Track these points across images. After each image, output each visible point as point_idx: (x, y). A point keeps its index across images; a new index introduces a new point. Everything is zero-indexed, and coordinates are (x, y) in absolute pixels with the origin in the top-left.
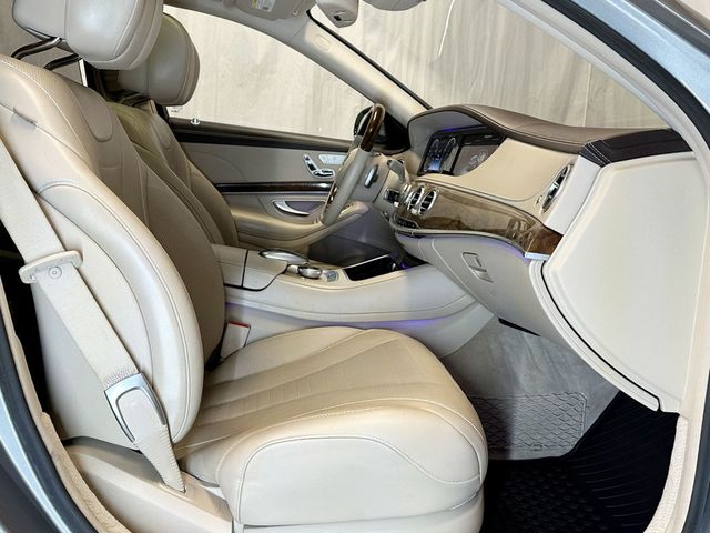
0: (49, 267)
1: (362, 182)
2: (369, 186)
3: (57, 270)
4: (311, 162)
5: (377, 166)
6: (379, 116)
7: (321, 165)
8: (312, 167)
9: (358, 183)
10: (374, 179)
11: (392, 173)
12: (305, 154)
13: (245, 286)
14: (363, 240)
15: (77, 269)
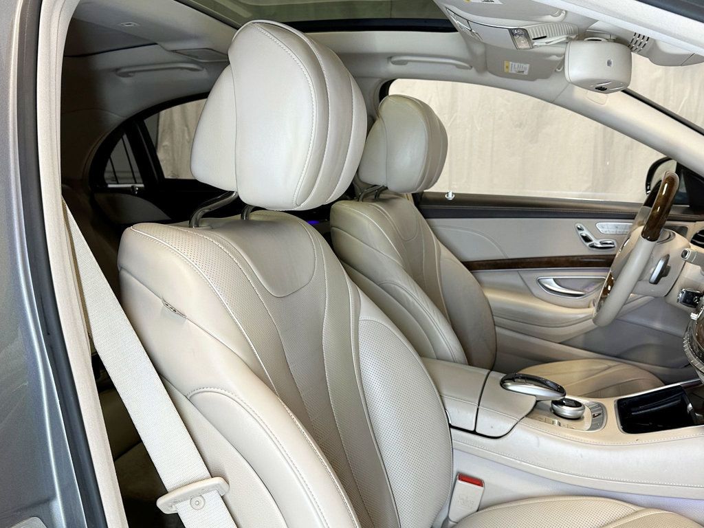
0: (190, 497)
1: (646, 277)
2: (656, 282)
3: (200, 498)
4: (585, 233)
5: (668, 256)
6: (669, 190)
7: (598, 234)
8: (586, 239)
9: (640, 279)
10: (664, 272)
11: (689, 266)
12: (579, 223)
13: (478, 431)
14: (657, 325)
15: (222, 497)
